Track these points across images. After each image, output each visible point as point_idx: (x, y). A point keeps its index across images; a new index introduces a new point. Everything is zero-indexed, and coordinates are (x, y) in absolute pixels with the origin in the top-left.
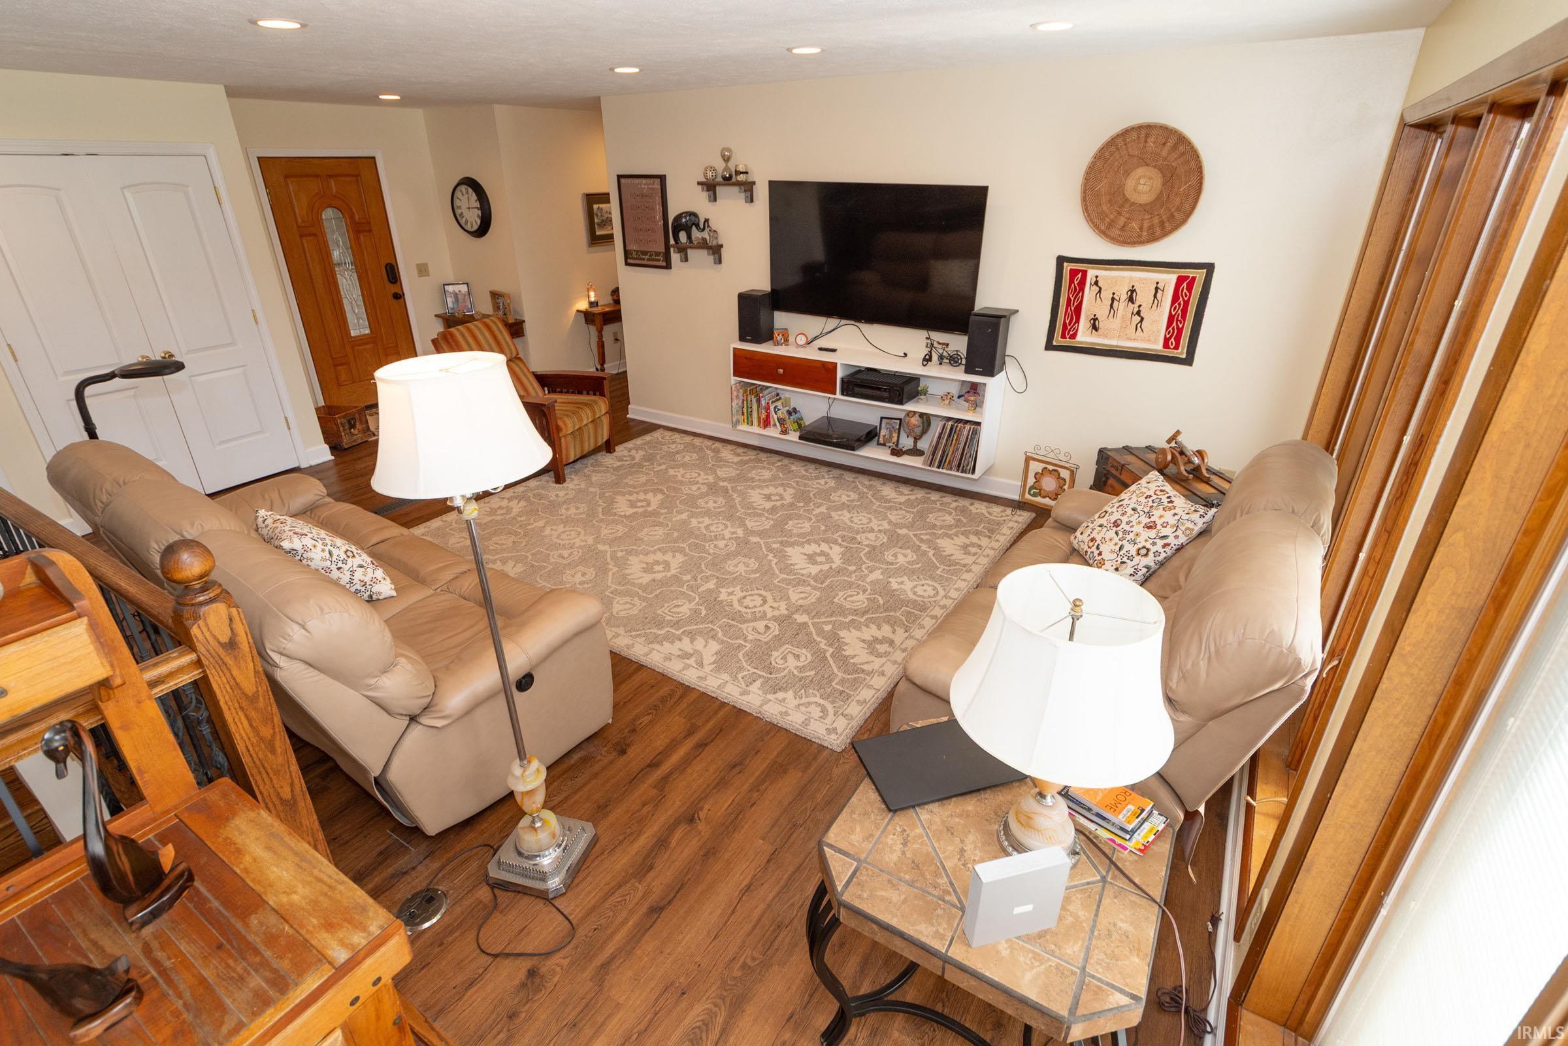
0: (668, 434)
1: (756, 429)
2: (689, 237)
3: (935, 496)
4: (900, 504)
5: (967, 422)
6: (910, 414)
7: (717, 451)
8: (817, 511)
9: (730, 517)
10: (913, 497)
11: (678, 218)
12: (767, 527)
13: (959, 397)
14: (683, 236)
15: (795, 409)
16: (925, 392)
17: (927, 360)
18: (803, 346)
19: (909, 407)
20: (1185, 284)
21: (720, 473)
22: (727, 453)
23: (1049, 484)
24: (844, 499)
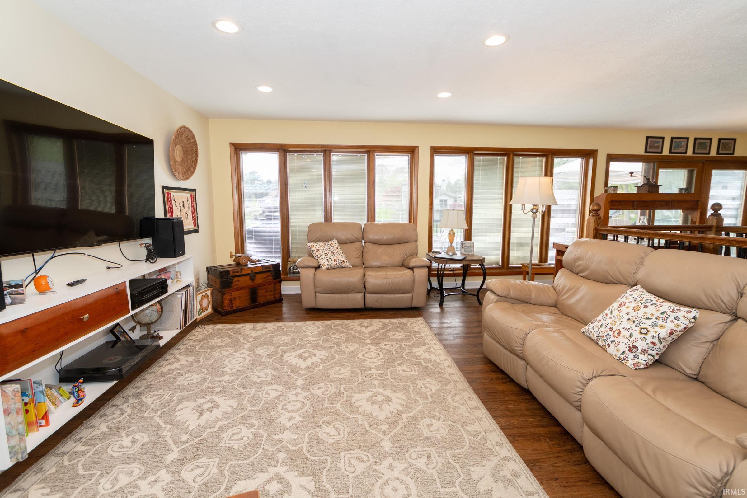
23: (205, 303)
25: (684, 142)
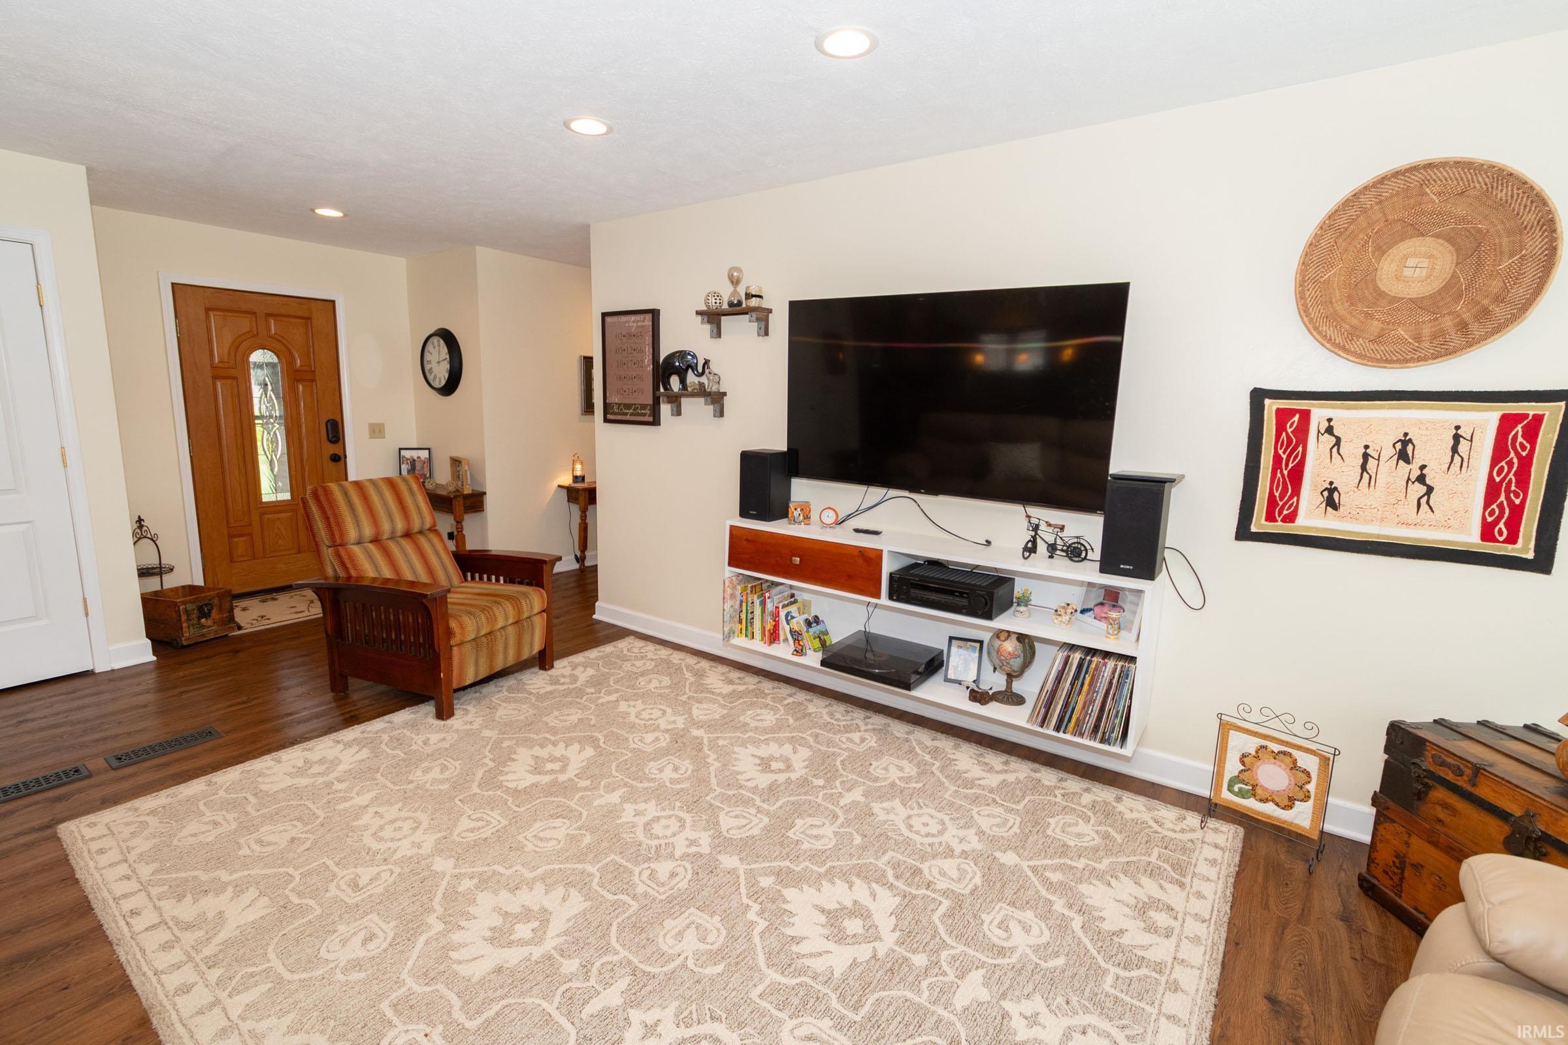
0: (639, 643)
1: (758, 645)
2: (683, 381)
3: (1048, 776)
4: (991, 791)
5: (1107, 655)
6: (998, 634)
7: (700, 674)
8: (847, 799)
9: (694, 804)
10: (1011, 778)
11: (672, 356)
12: (756, 831)
13: (1083, 612)
14: (675, 383)
15: (816, 617)
16: (1025, 601)
17: (1030, 549)
18: (830, 526)
19: (1002, 622)
20: (1519, 428)
21: (697, 712)
22: (715, 677)
23: (1273, 777)
24: (894, 774)
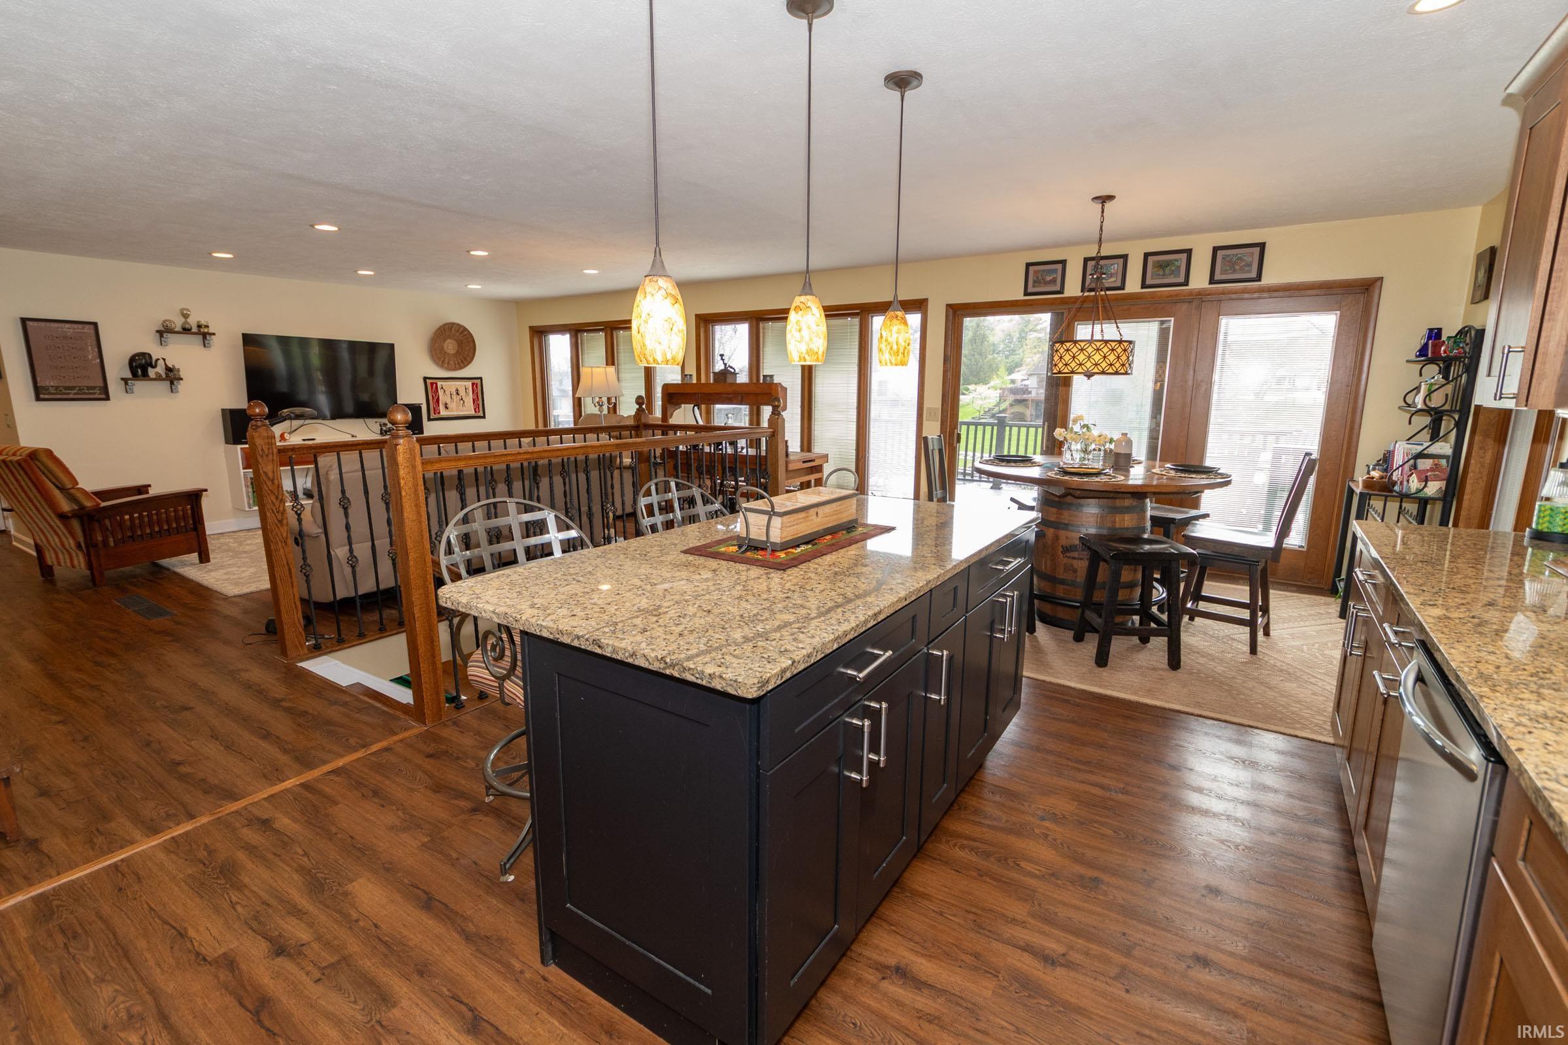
20: (475, 386)
25: (1116, 266)
